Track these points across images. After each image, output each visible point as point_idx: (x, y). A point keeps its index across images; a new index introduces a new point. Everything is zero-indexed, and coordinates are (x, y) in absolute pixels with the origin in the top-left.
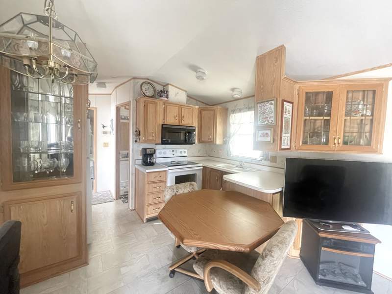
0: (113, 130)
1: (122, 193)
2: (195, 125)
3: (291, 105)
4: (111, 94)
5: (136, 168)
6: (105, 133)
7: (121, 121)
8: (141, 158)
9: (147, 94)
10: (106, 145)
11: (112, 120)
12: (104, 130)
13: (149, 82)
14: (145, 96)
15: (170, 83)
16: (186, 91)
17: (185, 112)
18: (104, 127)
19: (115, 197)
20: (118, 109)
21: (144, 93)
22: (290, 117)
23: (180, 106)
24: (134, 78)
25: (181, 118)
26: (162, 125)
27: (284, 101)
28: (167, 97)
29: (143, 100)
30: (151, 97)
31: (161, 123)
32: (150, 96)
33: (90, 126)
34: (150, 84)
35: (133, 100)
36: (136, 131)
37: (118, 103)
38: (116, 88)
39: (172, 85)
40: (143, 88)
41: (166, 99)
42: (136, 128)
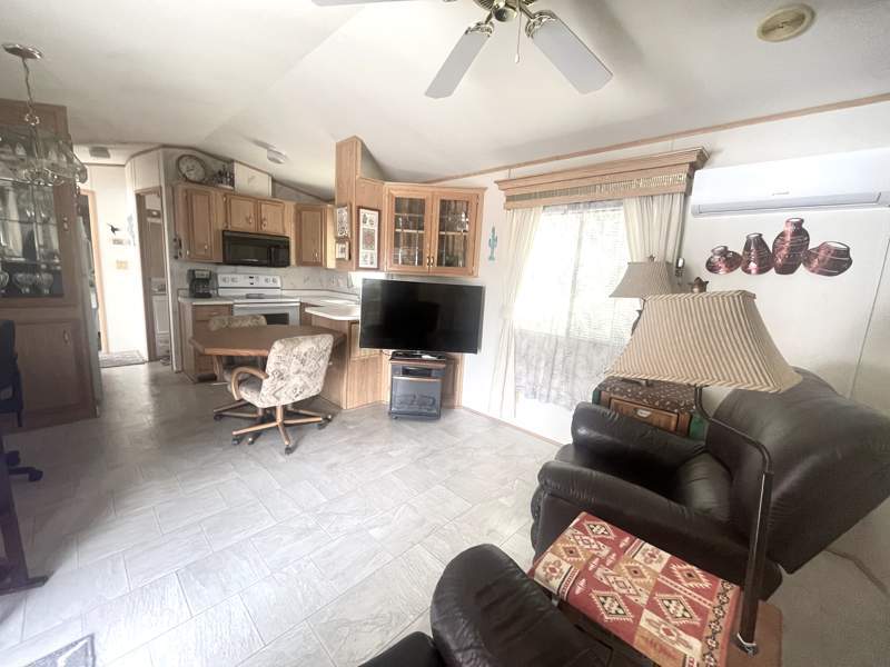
0: (133, 237)
1: (160, 353)
2: (290, 233)
3: (377, 213)
4: (124, 166)
5: (179, 303)
6: (118, 242)
7: (149, 220)
8: (187, 286)
9: (192, 178)
10: (122, 265)
11: (130, 219)
12: (115, 237)
13: (196, 154)
14: (187, 180)
15: (236, 158)
16: (269, 175)
17: (268, 212)
18: (114, 230)
19: (146, 358)
20: (140, 198)
21: (184, 175)
22: (376, 229)
23: (257, 200)
24: (165, 146)
25: (261, 221)
26: (223, 231)
27: (359, 207)
28: (232, 183)
29: (182, 187)
30: (200, 183)
31: (221, 227)
32: (197, 179)
33: (83, 227)
34: (197, 159)
35: (166, 185)
36: (175, 240)
37: (140, 188)
38: (133, 156)
39: (241, 163)
40: (181, 165)
41: (229, 187)
42: (176, 234)
